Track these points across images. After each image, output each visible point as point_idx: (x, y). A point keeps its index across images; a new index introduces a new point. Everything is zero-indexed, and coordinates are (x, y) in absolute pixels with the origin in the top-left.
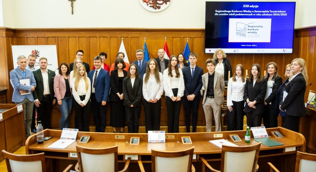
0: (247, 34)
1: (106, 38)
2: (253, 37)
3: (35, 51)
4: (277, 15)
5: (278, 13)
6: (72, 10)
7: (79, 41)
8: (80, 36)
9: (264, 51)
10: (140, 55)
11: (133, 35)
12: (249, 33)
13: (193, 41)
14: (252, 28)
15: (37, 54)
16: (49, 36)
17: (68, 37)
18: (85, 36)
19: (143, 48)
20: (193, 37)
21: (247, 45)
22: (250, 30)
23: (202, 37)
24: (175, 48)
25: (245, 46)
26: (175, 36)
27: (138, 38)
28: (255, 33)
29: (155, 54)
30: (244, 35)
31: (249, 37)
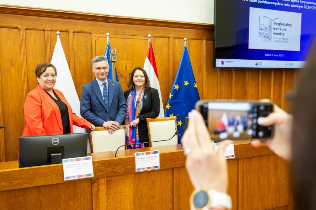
0: (273, 36)
2: (280, 42)
4: (308, 8)
5: (309, 5)
10: (104, 68)
11: (78, 28)
12: (274, 34)
14: (279, 27)
20: (190, 38)
21: (272, 55)
22: (277, 29)
23: (203, 39)
24: (160, 57)
25: (270, 56)
26: (160, 35)
27: (89, 34)
28: (283, 34)
29: (124, 69)
30: (268, 38)
31: (275, 41)
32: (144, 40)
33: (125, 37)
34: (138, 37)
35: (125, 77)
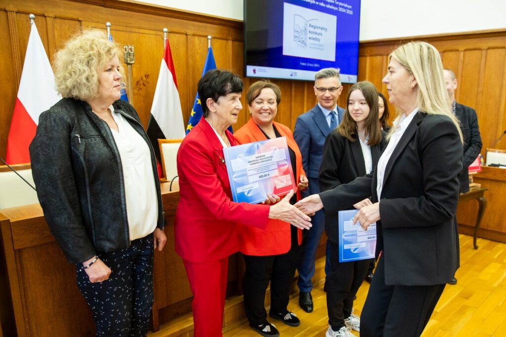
2: (315, 48)
30: (304, 43)
32: (155, 36)
34: (147, 32)
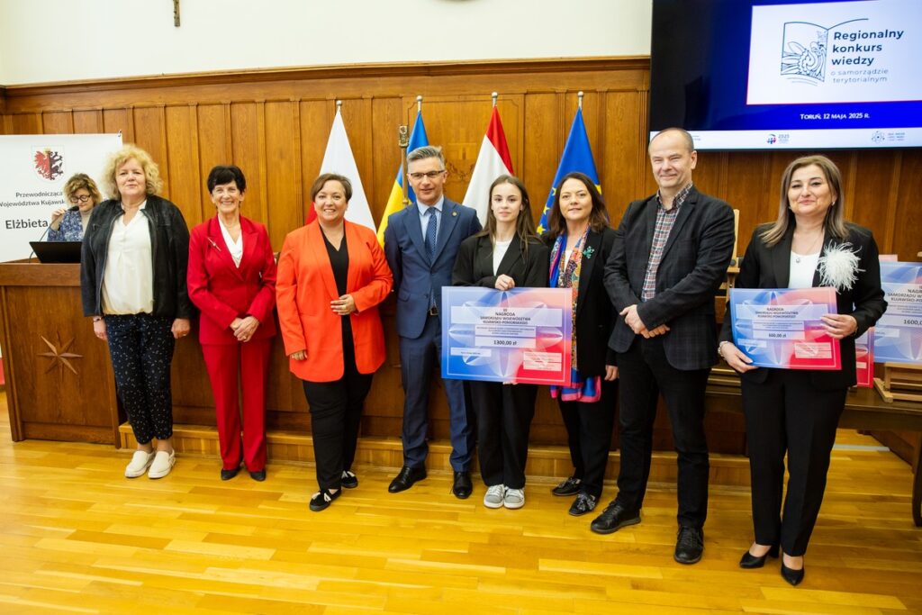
0: (829, 67)
1: (286, 104)
3: (46, 155)
6: (175, 12)
7: (201, 119)
8: (203, 99)
9: (900, 137)
10: (431, 174)
11: (379, 91)
12: (836, 62)
13: (603, 106)
14: (854, 44)
15: (54, 166)
16: (105, 106)
17: (165, 107)
18: (218, 102)
19: (403, 130)
20: (605, 89)
21: (827, 116)
22: (843, 49)
23: (639, 89)
24: (536, 132)
25: (819, 117)
26: (535, 89)
27: (397, 100)
28: (867, 61)
29: (461, 157)
31: (838, 81)
33: (462, 98)
35: (462, 172)
